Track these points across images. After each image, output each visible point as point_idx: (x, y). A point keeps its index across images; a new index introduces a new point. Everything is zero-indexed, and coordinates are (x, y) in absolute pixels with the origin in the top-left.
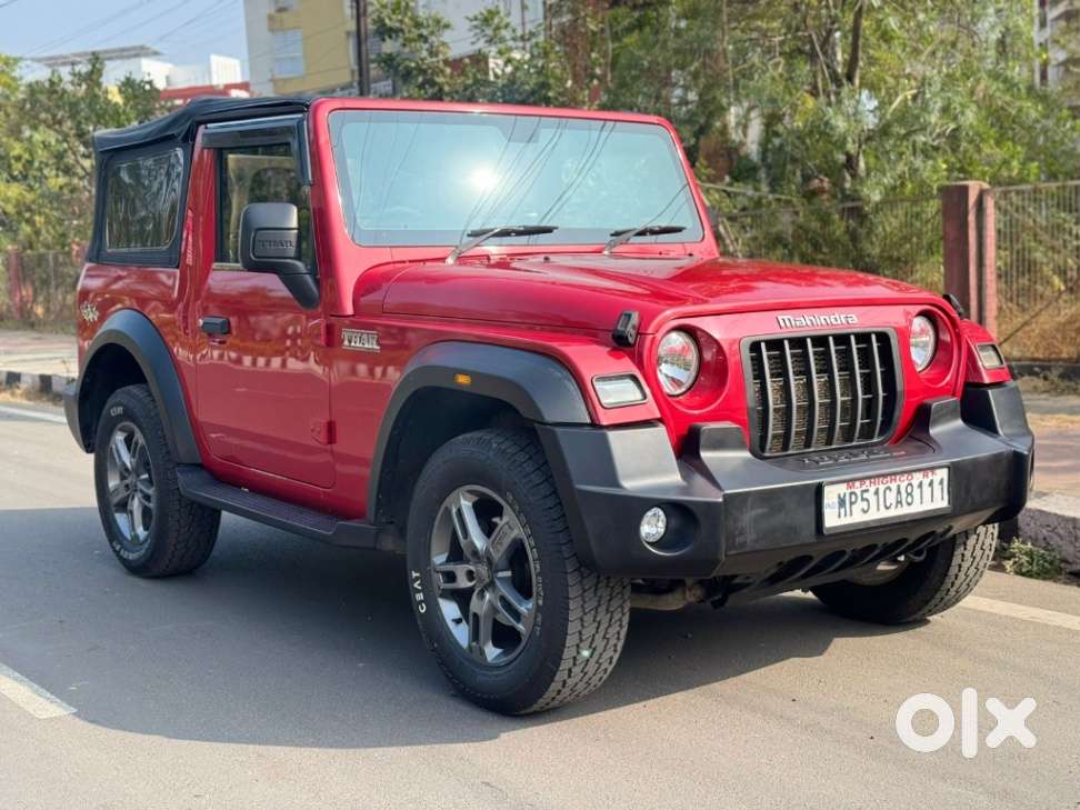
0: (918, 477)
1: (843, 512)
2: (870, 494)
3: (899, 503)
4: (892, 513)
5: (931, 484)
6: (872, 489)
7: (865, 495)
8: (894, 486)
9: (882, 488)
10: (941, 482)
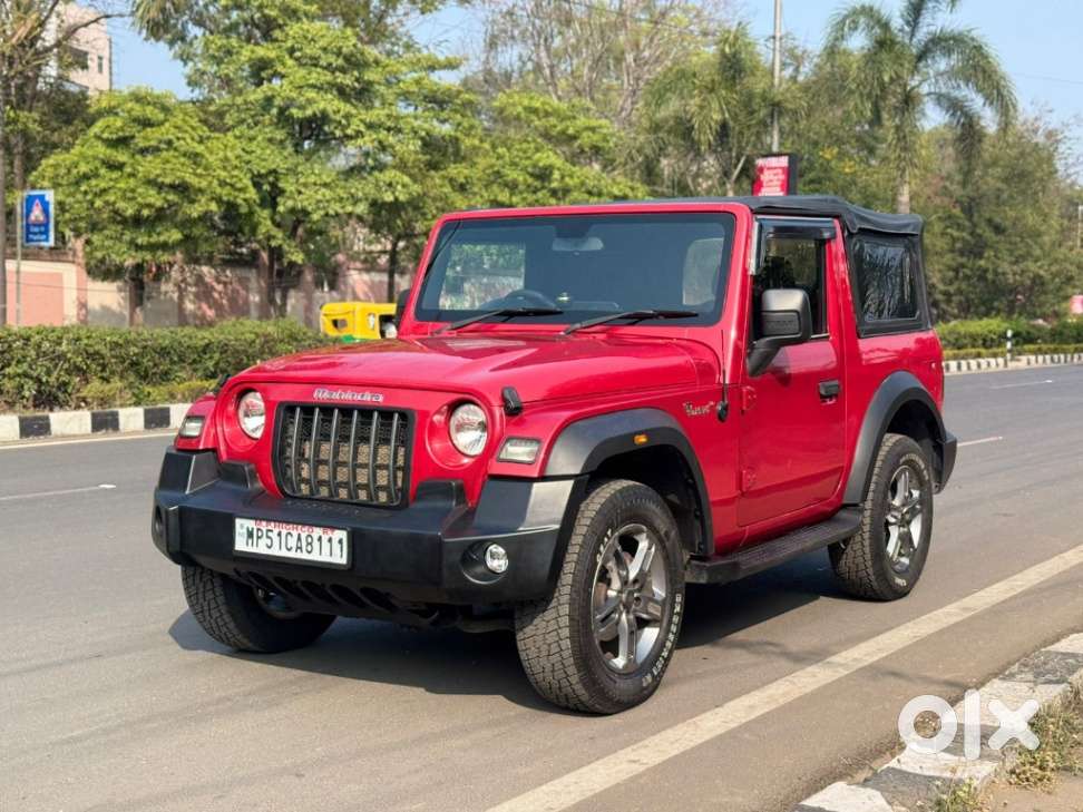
0: (317, 532)
1: (250, 541)
2: (274, 535)
3: (299, 548)
4: (292, 554)
5: (330, 540)
6: (276, 531)
7: (270, 534)
8: (295, 533)
9: (284, 532)
10: (340, 541)
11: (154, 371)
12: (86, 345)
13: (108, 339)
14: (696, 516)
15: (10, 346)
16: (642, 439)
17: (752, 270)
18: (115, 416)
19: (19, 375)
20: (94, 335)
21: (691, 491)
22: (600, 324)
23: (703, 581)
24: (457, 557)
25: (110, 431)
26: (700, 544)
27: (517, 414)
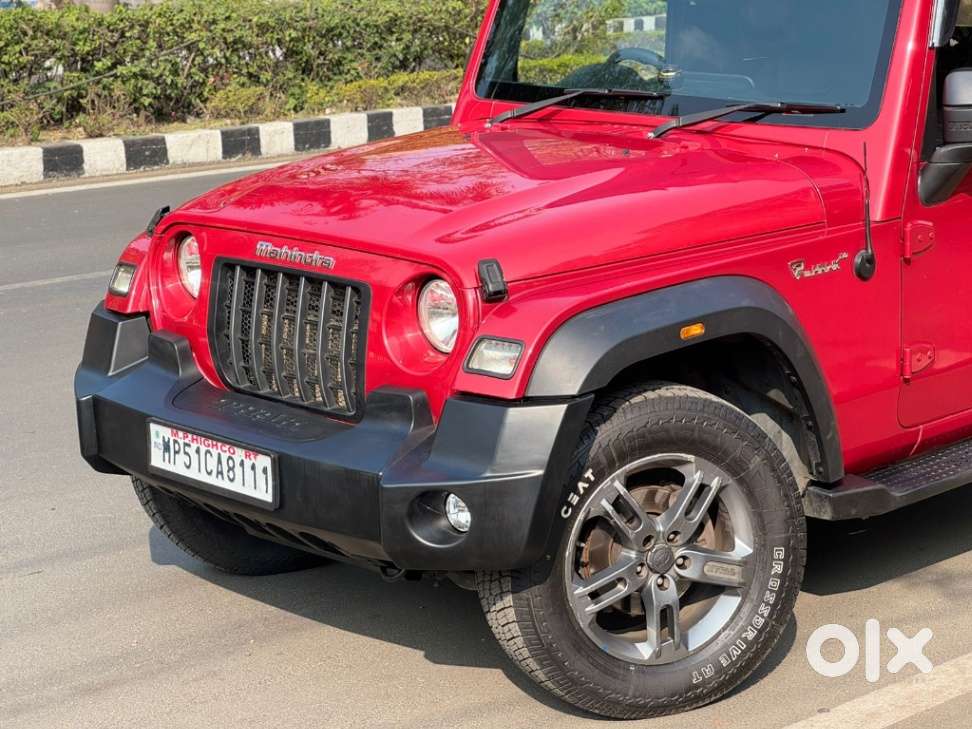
0: (239, 454)
1: (167, 455)
2: (192, 450)
3: (220, 473)
4: (213, 480)
5: (253, 467)
6: (194, 446)
7: (187, 449)
8: (215, 452)
9: (203, 449)
10: (265, 471)
11: (321, 61)
12: (223, 30)
13: (255, 19)
14: (809, 428)
15: (122, 35)
16: (697, 330)
17: (935, 38)
18: (254, 135)
19: (135, 75)
20: (234, 15)
21: (797, 392)
22: (711, 119)
23: (827, 516)
24: (402, 509)
25: (249, 155)
26: (818, 465)
27: (500, 300)
